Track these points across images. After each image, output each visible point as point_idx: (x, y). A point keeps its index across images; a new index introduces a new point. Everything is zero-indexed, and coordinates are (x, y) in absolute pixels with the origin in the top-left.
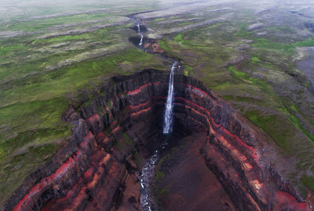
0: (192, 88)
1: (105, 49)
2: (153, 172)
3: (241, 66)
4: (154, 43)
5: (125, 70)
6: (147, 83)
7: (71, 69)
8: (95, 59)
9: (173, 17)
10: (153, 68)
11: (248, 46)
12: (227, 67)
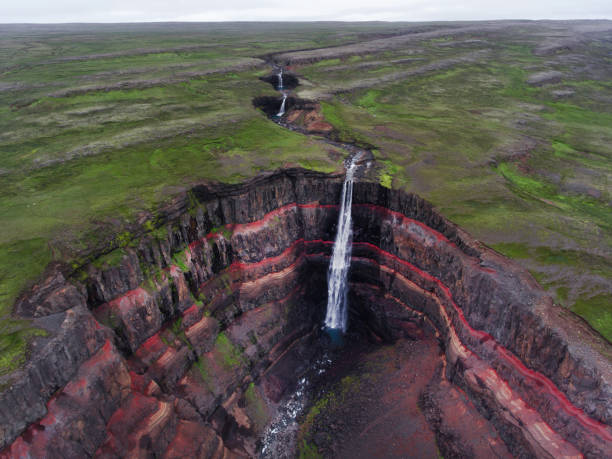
0: (400, 220)
1: (191, 121)
2: (291, 444)
3: (528, 162)
4: (311, 109)
5: (228, 169)
6: (285, 205)
7: (93, 166)
8: (163, 141)
9: (357, 58)
10: (302, 166)
11: (535, 117)
12: (494, 164)
